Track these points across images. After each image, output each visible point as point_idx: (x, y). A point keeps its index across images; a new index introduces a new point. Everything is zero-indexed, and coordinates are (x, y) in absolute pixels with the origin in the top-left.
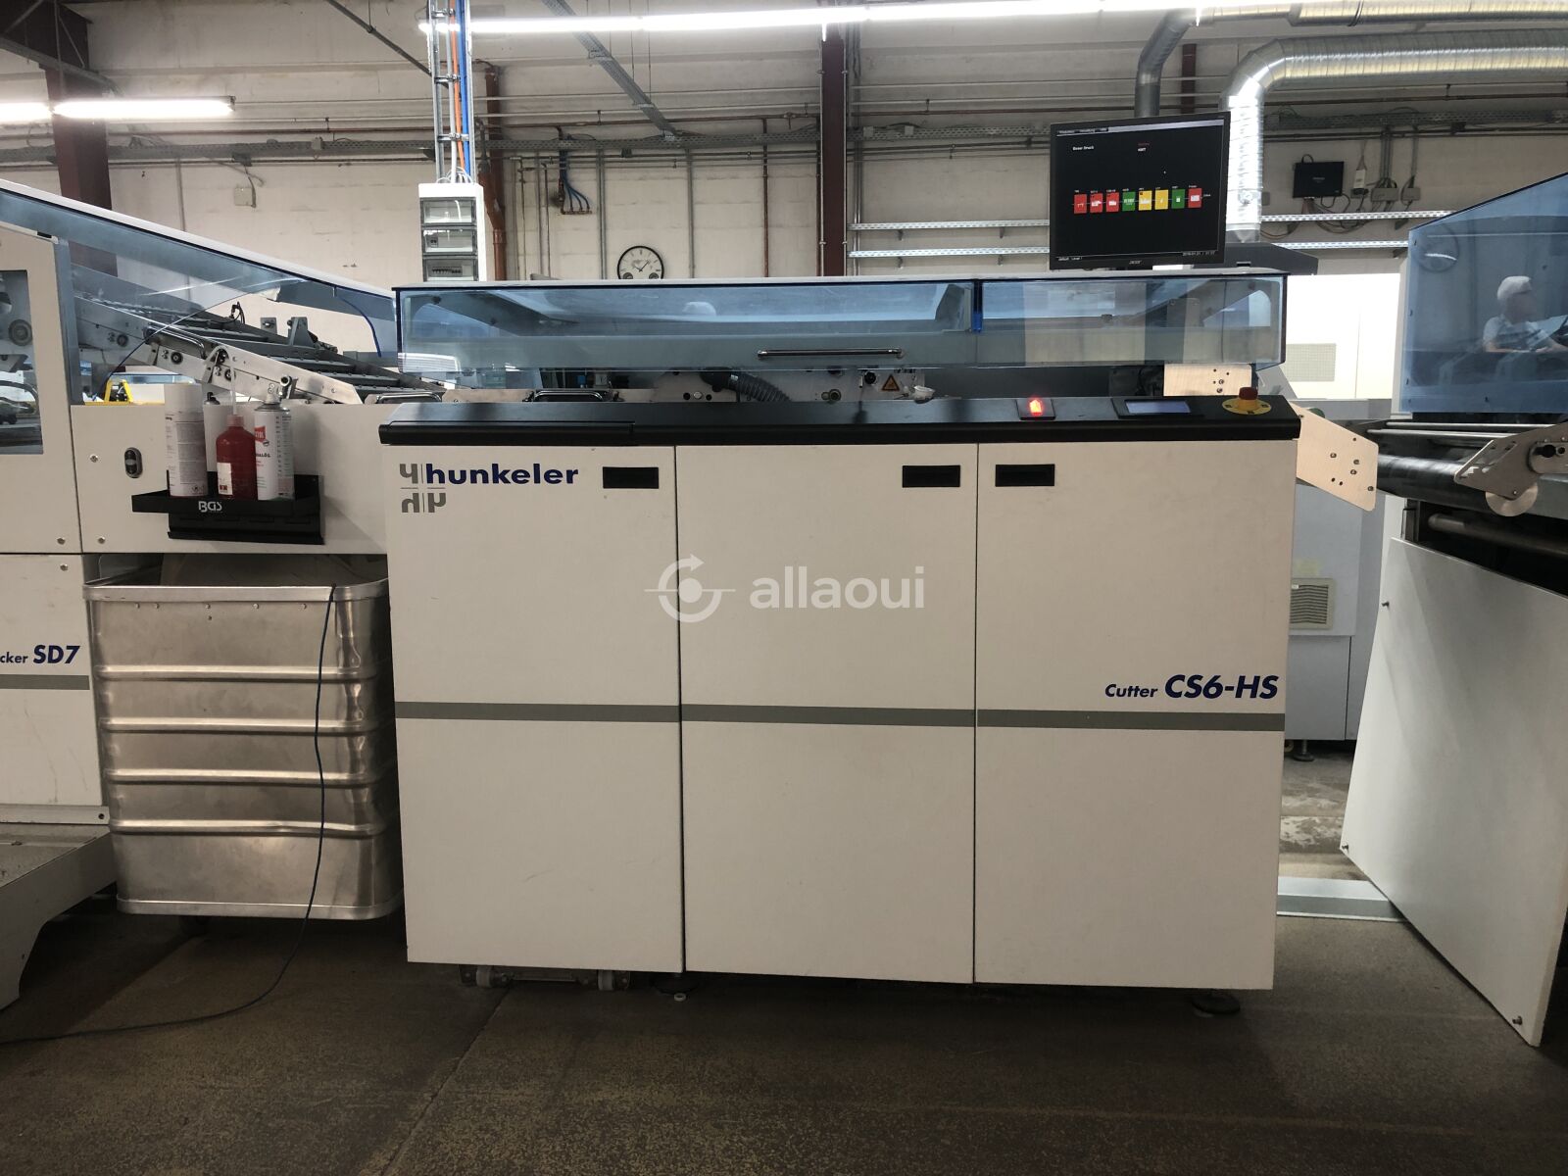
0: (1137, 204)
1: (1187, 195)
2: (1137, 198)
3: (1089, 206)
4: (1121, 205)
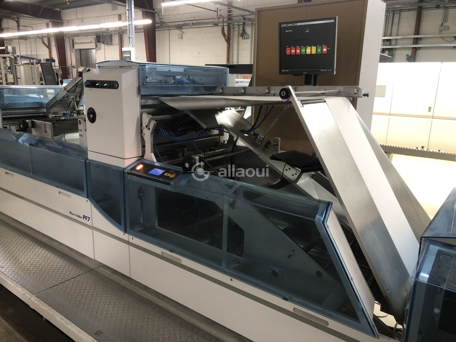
1: (322, 49)
2: (306, 50)
3: (291, 52)
4: (301, 52)
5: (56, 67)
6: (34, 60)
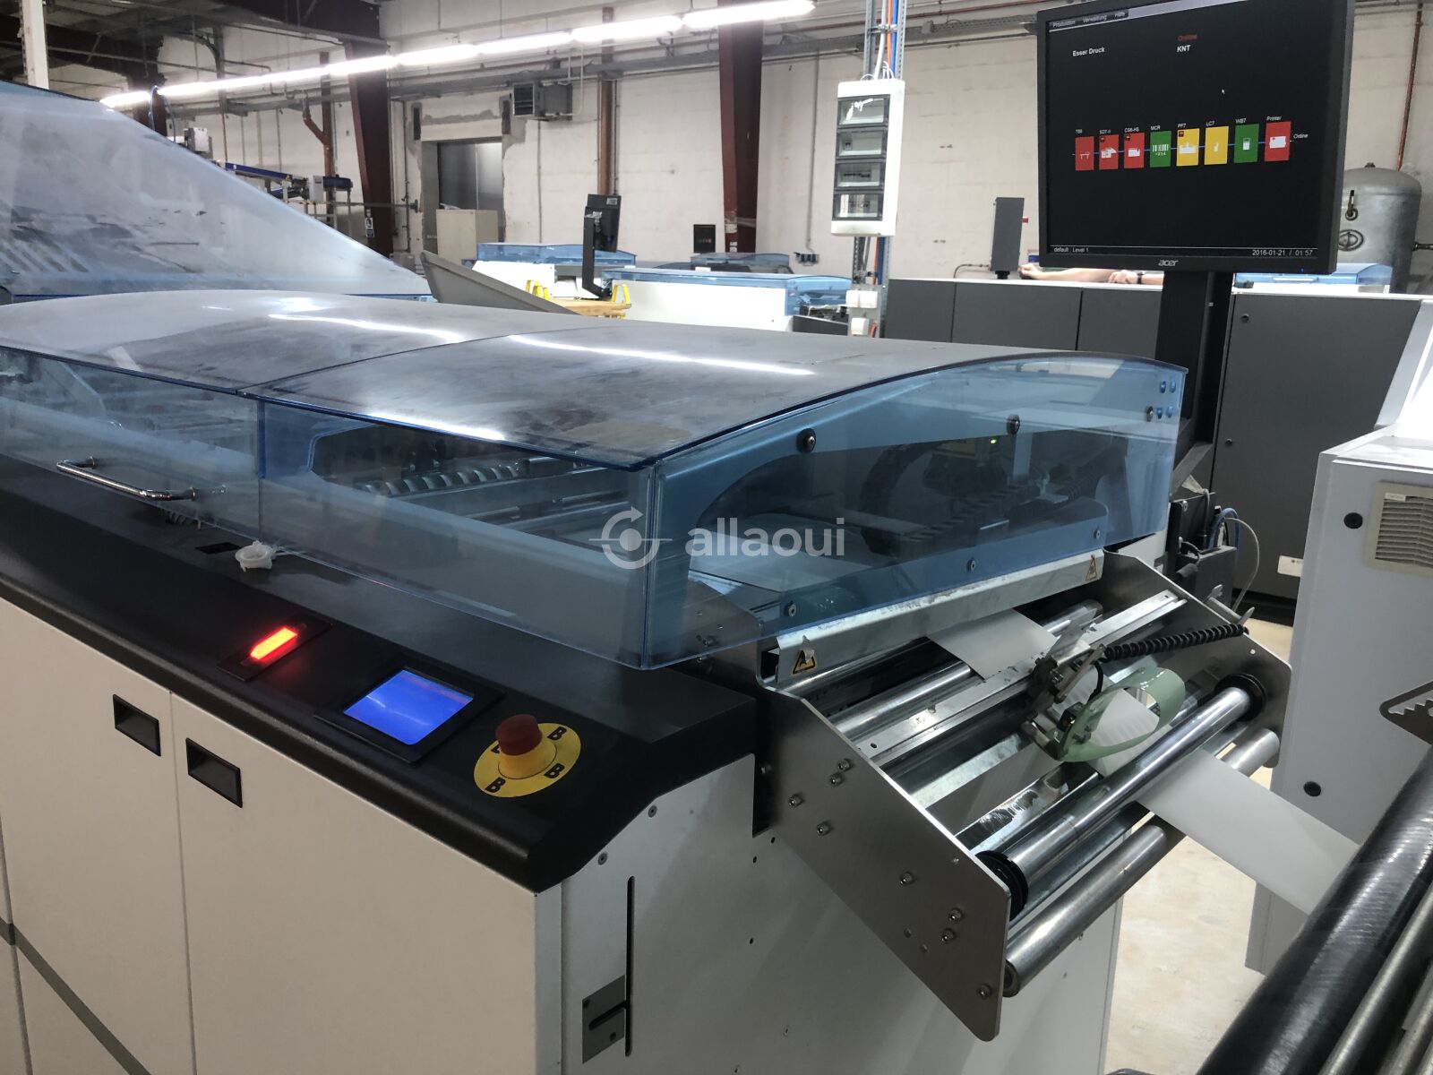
0: (1174, 154)
1: (1263, 137)
2: (1174, 144)
3: (1097, 157)
4: (1147, 156)
5: (352, 207)
6: (283, 182)
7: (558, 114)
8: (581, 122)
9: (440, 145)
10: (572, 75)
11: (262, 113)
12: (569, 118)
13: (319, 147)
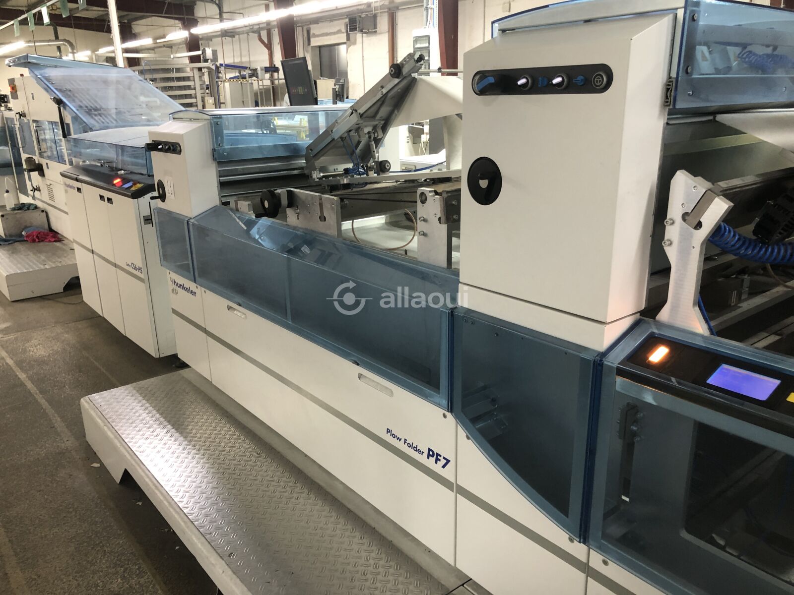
5: (280, 81)
6: (246, 71)
7: (368, 30)
8: (381, 33)
9: (320, 47)
10: (375, 11)
11: (241, 36)
12: (376, 32)
13: (266, 51)
